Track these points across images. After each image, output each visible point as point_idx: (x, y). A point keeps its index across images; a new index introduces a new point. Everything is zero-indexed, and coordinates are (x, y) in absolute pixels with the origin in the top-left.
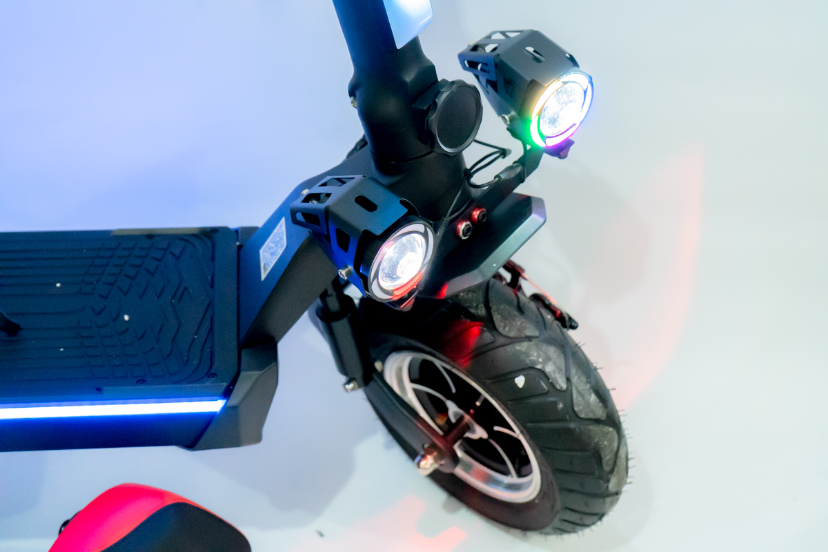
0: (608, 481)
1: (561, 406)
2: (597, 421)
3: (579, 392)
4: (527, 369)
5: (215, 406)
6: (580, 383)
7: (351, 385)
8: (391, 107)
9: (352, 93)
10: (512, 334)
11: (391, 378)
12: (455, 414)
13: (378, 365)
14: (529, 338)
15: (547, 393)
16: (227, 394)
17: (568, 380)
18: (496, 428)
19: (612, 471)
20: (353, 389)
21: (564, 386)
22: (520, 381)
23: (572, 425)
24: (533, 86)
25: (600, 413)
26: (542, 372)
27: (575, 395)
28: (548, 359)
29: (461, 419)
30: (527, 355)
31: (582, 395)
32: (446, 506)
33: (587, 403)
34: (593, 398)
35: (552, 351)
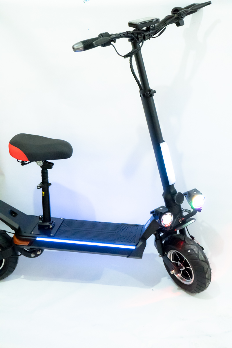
0: (206, 275)
1: (196, 257)
2: (203, 261)
3: (200, 255)
4: (191, 249)
5: (134, 248)
6: (200, 253)
7: (160, 256)
8: (169, 197)
9: (163, 195)
10: (188, 243)
11: (168, 256)
12: (180, 264)
13: (166, 253)
14: (191, 244)
15: (194, 254)
16: (136, 246)
17: (198, 252)
18: (187, 267)
19: (206, 273)
20: (160, 257)
21: (197, 253)
22: (189, 251)
23: (198, 261)
24: (193, 196)
25: (204, 259)
26: (193, 250)
27: (199, 255)
28: (195, 248)
29: (180, 265)
30: (191, 247)
31: (201, 256)
32: (178, 289)
33: (201, 257)
34: (203, 257)
35: (195, 247)
